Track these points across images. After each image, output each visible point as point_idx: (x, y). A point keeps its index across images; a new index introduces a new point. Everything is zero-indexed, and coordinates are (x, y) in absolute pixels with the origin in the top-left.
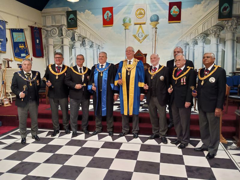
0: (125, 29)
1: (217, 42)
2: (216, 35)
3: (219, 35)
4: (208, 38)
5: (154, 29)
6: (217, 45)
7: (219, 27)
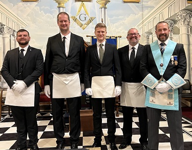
0: (59, 7)
1: (188, 32)
2: (186, 23)
3: (189, 22)
4: (176, 25)
5: (103, 9)
6: (188, 35)
7: (188, 12)
